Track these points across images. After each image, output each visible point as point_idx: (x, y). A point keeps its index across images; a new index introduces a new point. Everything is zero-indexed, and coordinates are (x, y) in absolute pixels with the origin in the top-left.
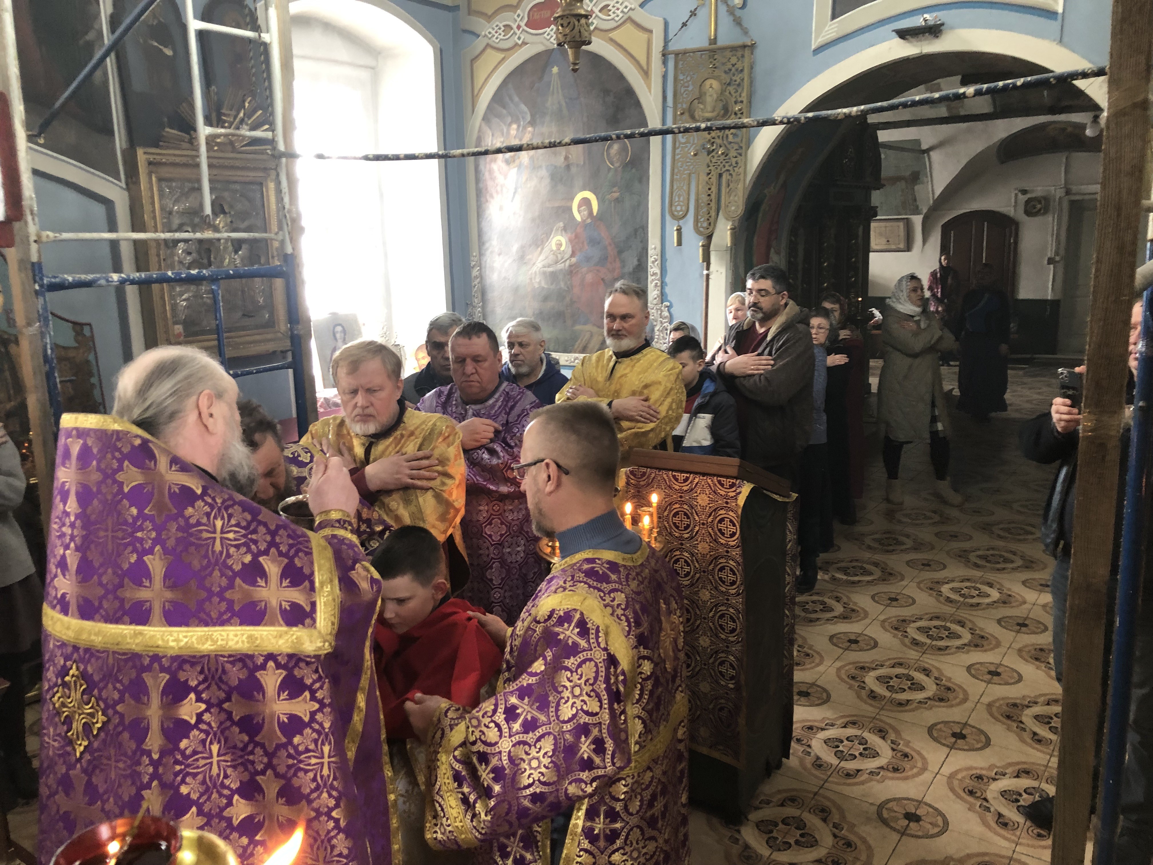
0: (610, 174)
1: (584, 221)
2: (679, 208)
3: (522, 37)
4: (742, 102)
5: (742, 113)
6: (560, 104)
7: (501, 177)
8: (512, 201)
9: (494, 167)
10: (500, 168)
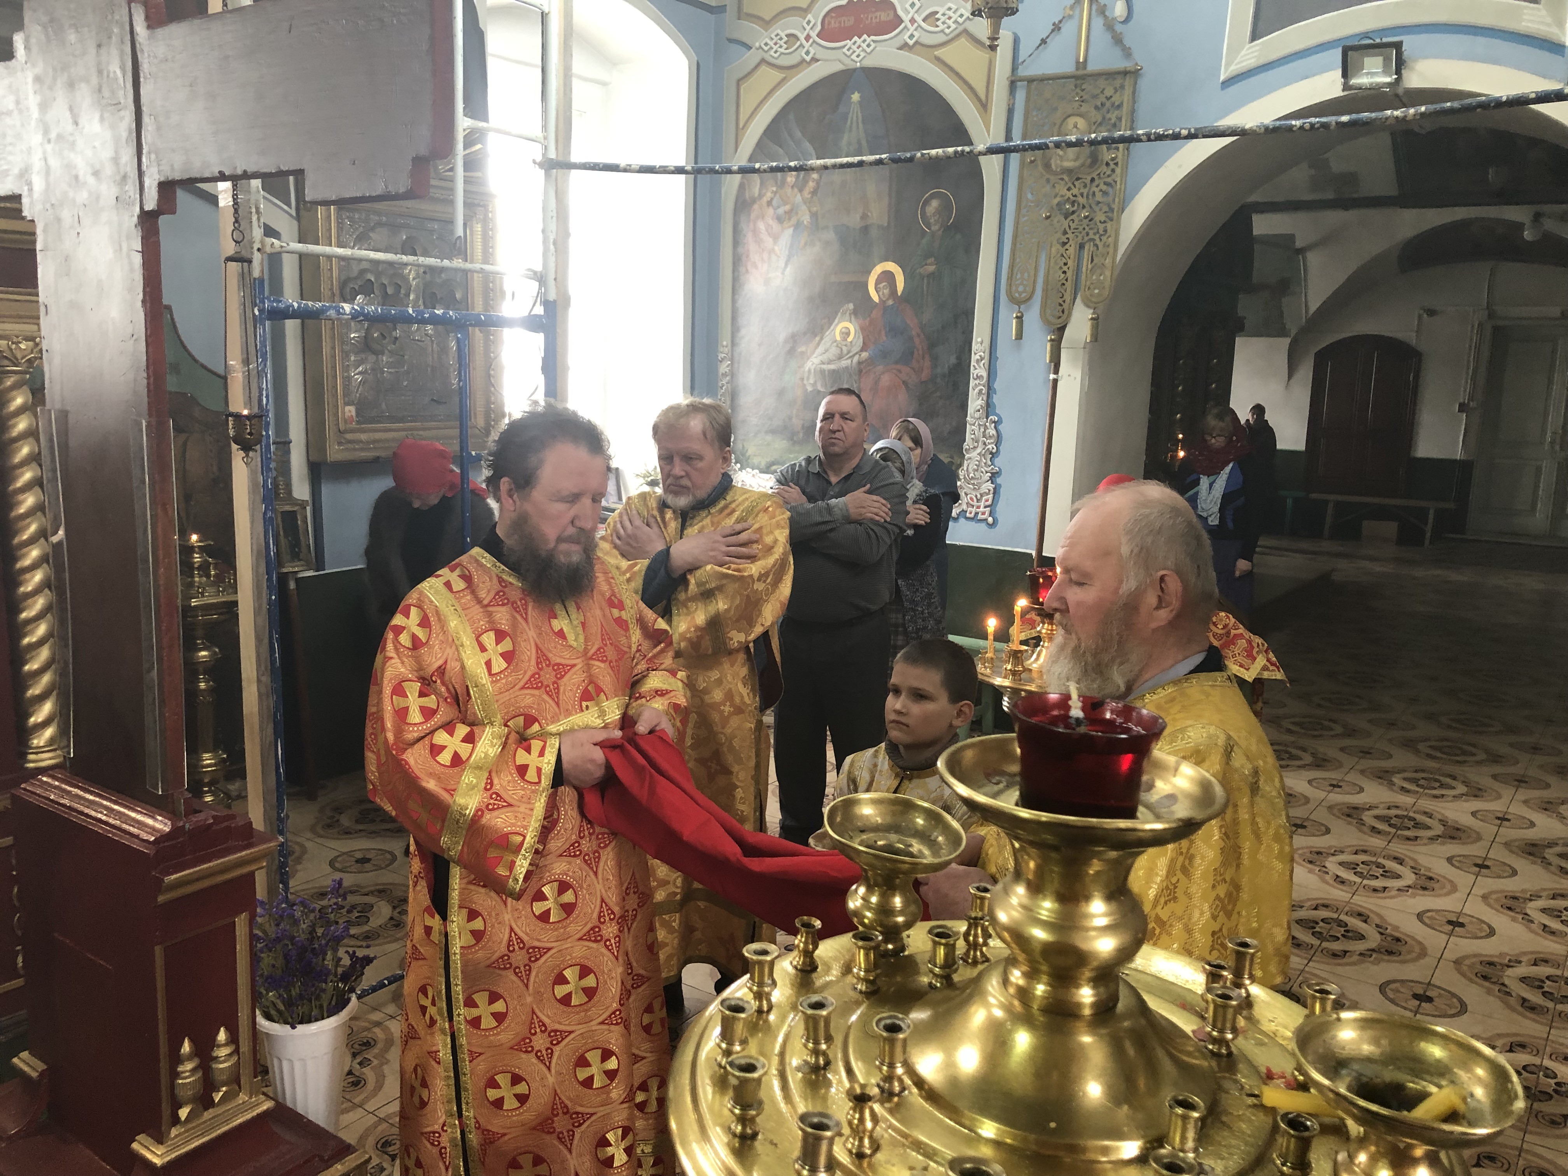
0: (924, 241)
1: (883, 302)
2: (1021, 289)
3: (812, 51)
5: (1116, 164)
6: (860, 144)
7: (771, 240)
8: (783, 273)
9: (761, 226)
10: (769, 228)
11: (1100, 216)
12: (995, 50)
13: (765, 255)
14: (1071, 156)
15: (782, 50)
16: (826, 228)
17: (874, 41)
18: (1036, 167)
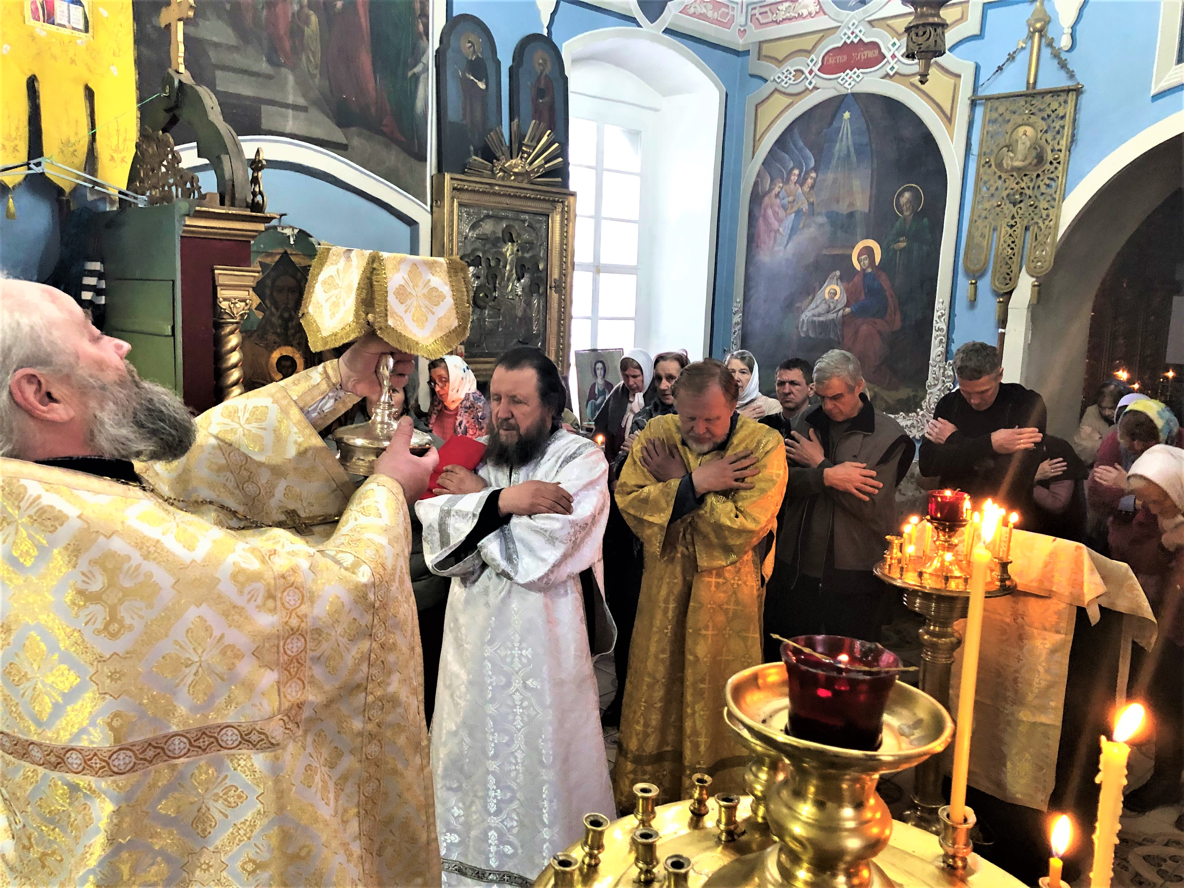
0: (898, 224)
1: (863, 270)
2: (975, 262)
3: (814, 82)
4: (1060, 151)
5: (1059, 163)
6: (849, 151)
7: (776, 223)
8: (785, 247)
9: (770, 212)
10: (775, 214)
11: (1043, 204)
12: (959, 76)
13: (773, 234)
14: (1020, 156)
15: (791, 82)
16: (819, 214)
17: (862, 73)
18: (990, 166)
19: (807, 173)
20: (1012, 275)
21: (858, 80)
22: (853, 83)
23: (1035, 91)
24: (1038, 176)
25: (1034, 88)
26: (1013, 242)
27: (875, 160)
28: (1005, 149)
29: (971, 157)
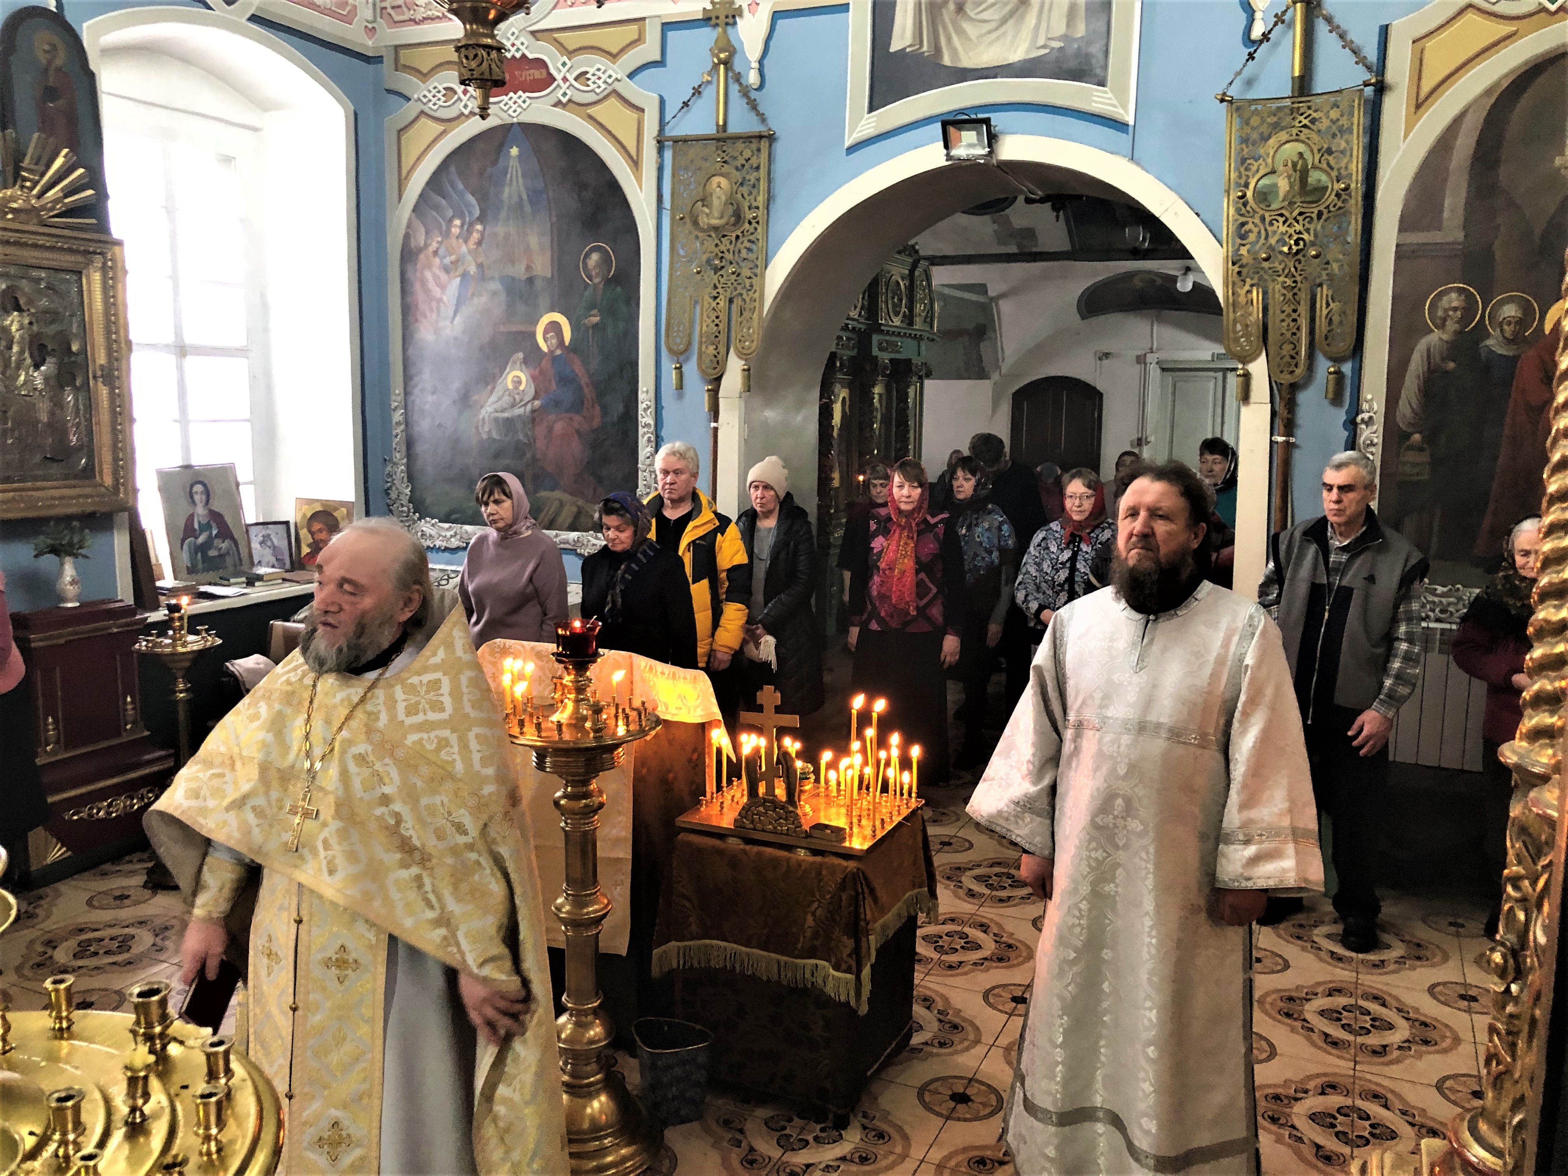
0: (586, 293)
1: (551, 352)
2: (678, 340)
3: (470, 105)
4: (757, 208)
5: (758, 223)
6: (520, 197)
7: (438, 289)
8: (452, 322)
9: (428, 275)
10: (436, 278)
11: (746, 272)
12: (643, 110)
13: (434, 304)
14: (716, 214)
15: (441, 103)
16: (492, 278)
17: (529, 98)
18: (685, 224)
19: (471, 225)
20: (719, 357)
21: (524, 106)
22: (519, 110)
23: (724, 135)
24: (737, 237)
25: (725, 130)
26: (717, 317)
27: (554, 213)
28: (700, 203)
29: (664, 211)
